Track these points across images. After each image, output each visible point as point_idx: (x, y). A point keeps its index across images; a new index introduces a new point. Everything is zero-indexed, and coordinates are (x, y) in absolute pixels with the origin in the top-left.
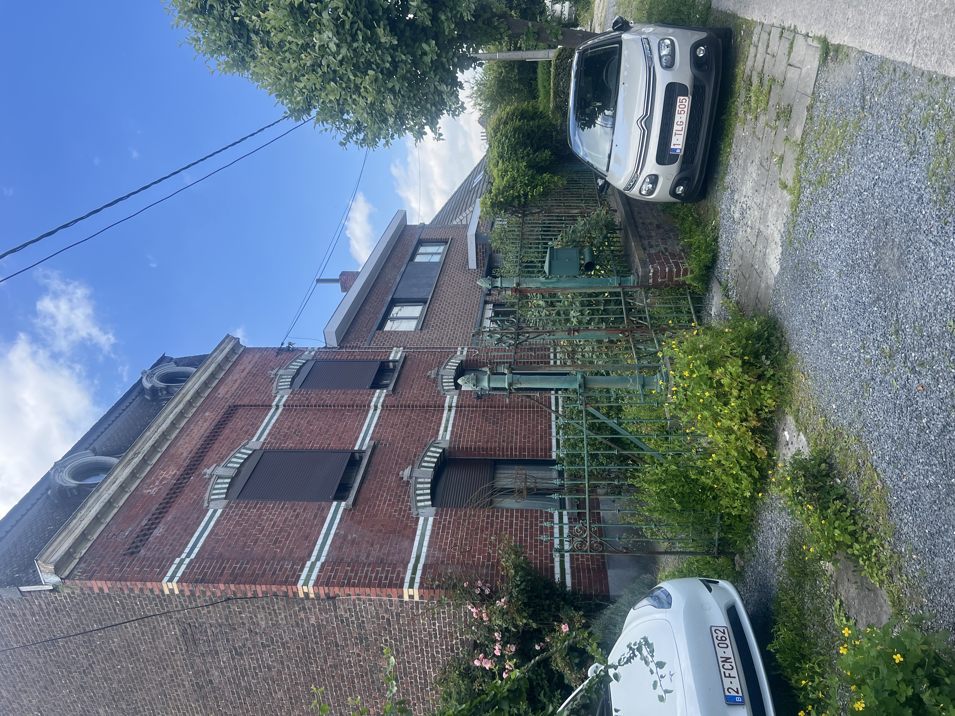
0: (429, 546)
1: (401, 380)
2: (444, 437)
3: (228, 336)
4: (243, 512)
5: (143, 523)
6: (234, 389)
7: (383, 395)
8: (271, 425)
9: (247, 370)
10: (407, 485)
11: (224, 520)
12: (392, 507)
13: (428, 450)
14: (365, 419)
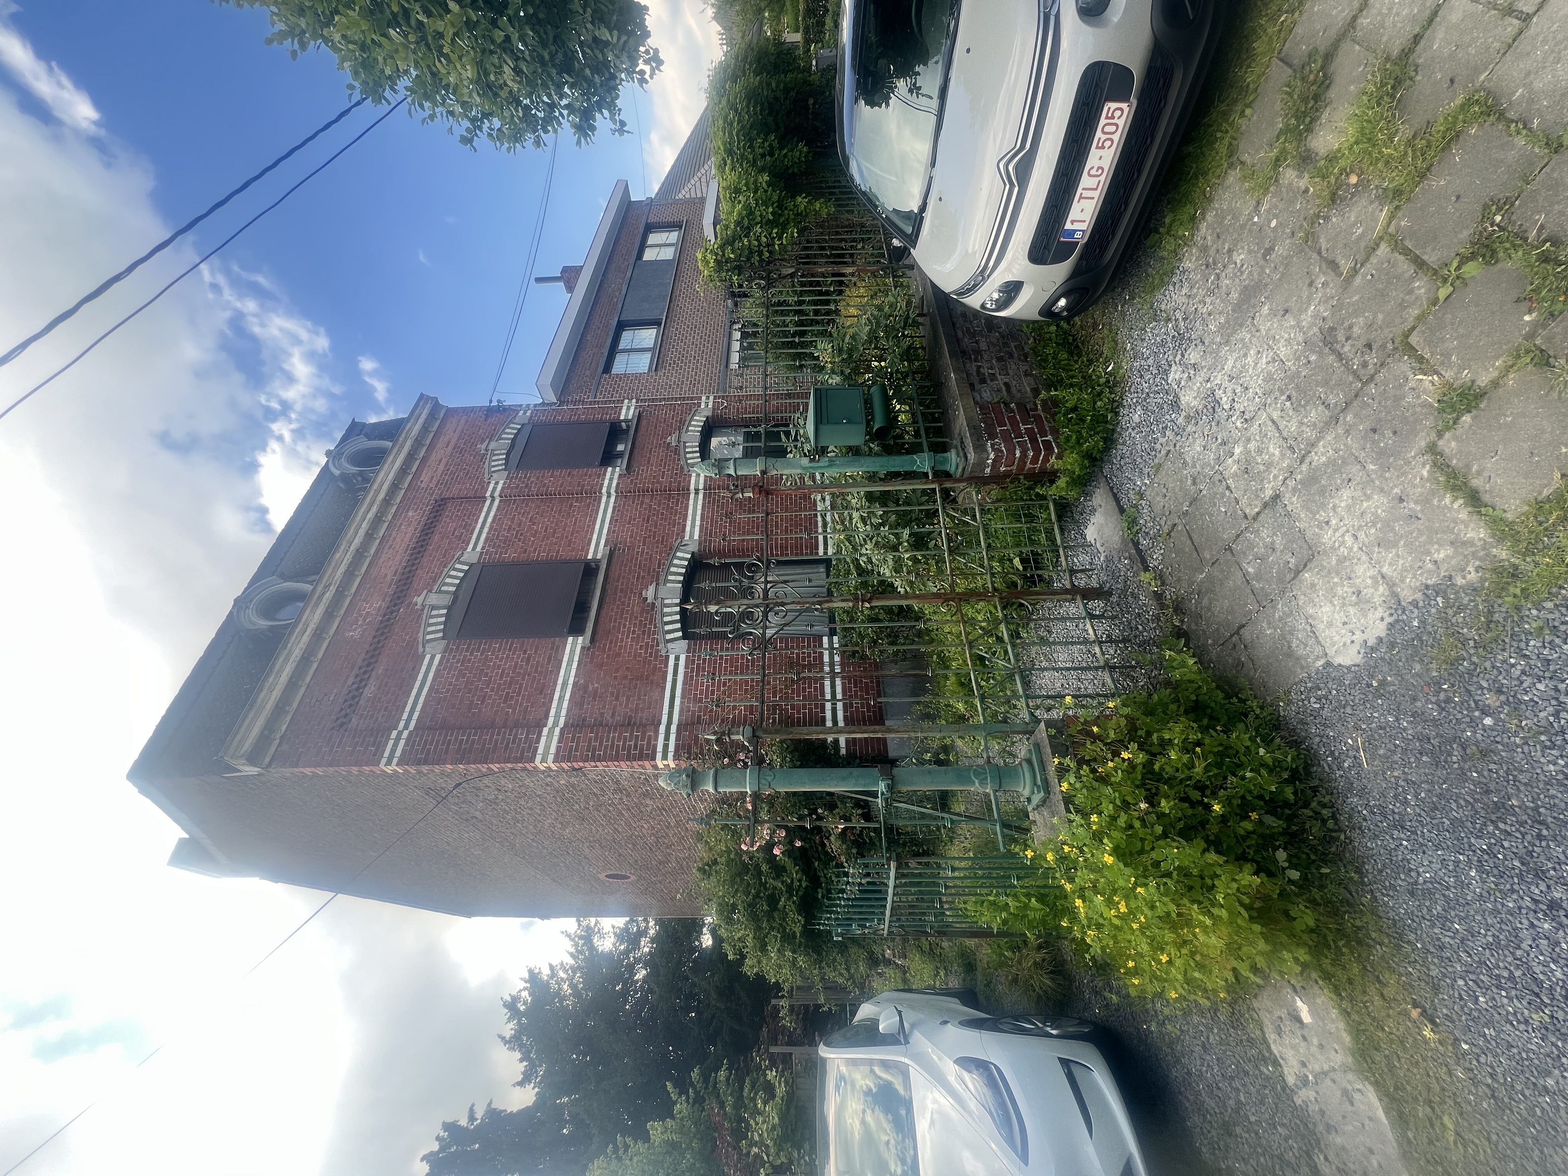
0: (683, 697)
1: (636, 451)
2: (691, 536)
3: (422, 395)
4: (465, 656)
5: (350, 682)
6: (439, 472)
7: (616, 476)
8: (488, 525)
9: (452, 443)
10: (653, 609)
11: (444, 669)
12: (637, 643)
13: (674, 557)
14: (597, 513)
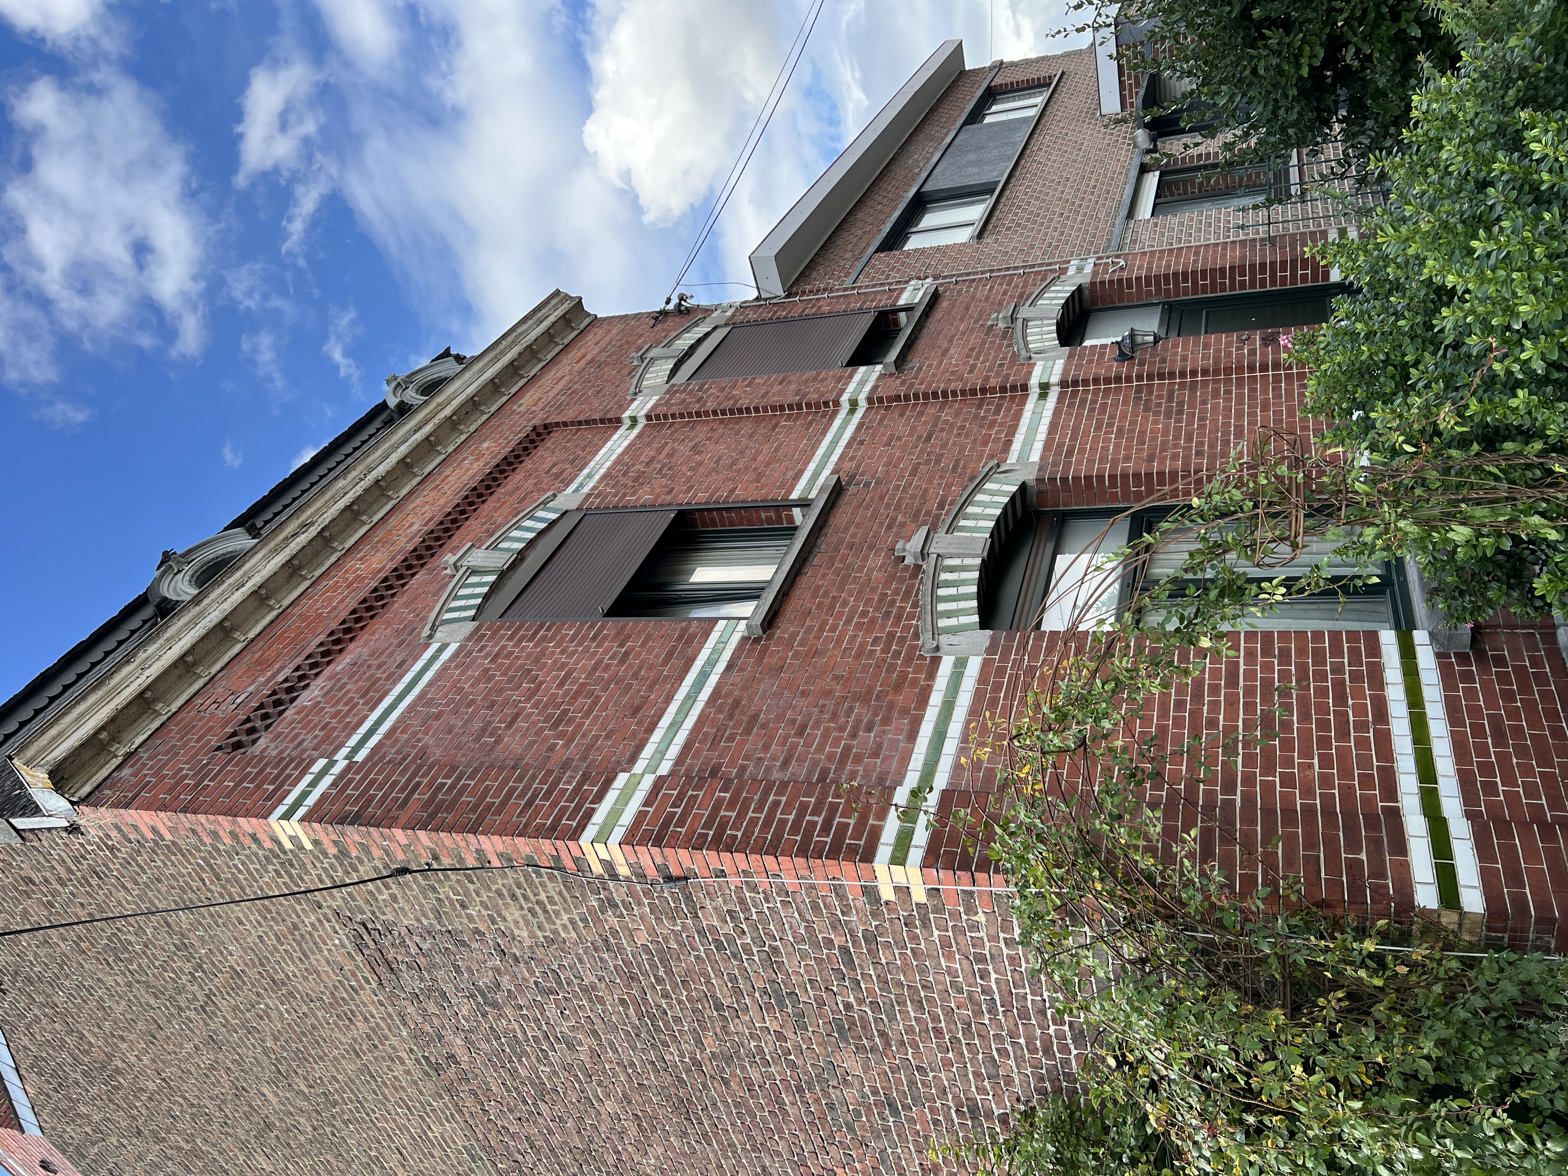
2: (1023, 458)
3: (557, 293)
5: (281, 677)
6: (552, 393)
7: (874, 377)
9: (589, 357)
10: (914, 576)
11: (456, 667)
12: (869, 631)
13: (978, 490)
14: (824, 433)
